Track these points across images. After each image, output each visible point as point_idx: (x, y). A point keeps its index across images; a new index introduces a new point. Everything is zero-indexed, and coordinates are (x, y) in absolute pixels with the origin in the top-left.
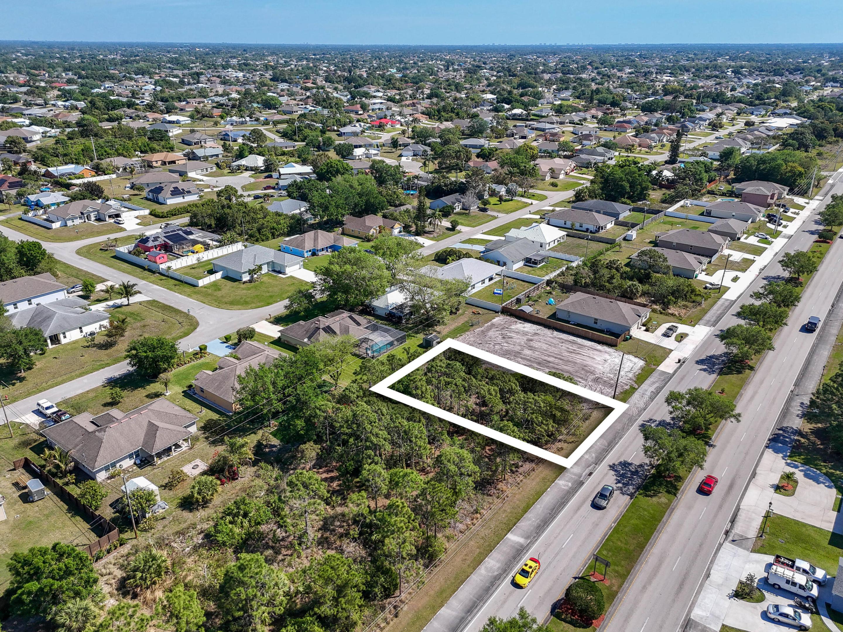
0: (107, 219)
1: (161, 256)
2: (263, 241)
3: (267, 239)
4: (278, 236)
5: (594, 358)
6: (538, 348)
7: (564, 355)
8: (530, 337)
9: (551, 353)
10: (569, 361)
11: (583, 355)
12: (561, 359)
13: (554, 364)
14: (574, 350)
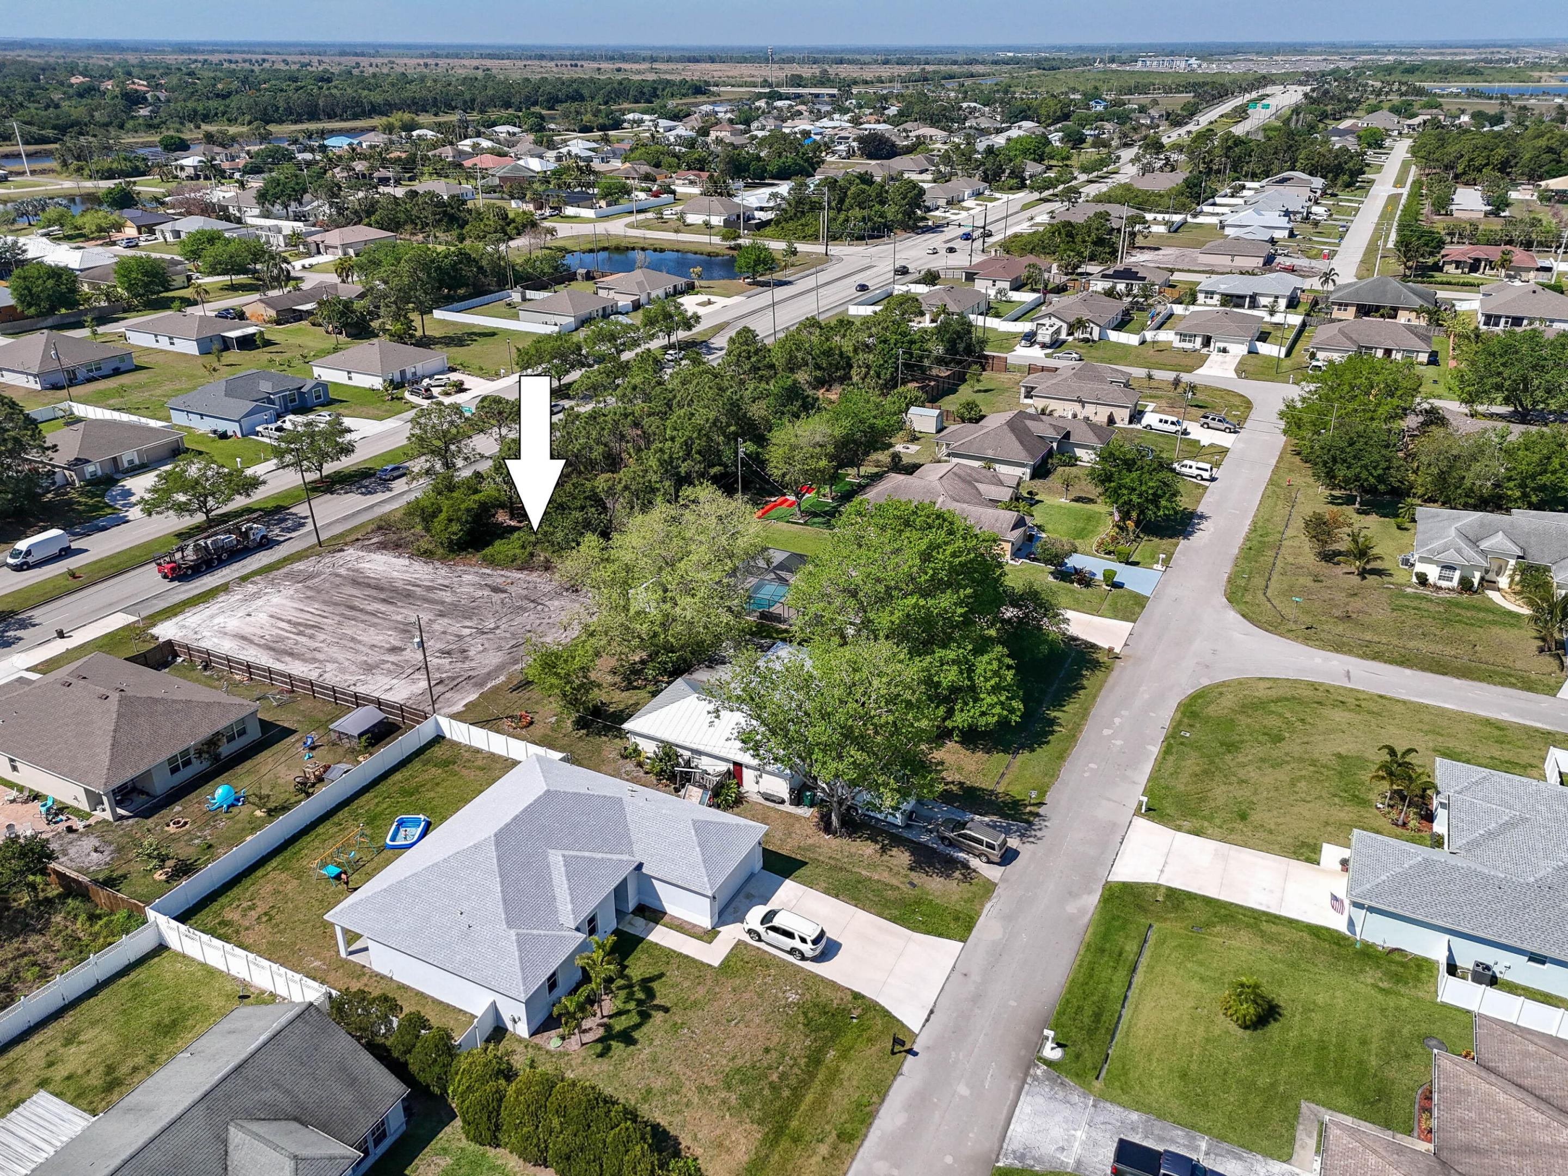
5: (272, 616)
6: (389, 629)
7: (337, 618)
8: (392, 658)
9: (362, 621)
10: (336, 604)
11: (289, 622)
12: (352, 608)
13: (375, 598)
14: (300, 633)
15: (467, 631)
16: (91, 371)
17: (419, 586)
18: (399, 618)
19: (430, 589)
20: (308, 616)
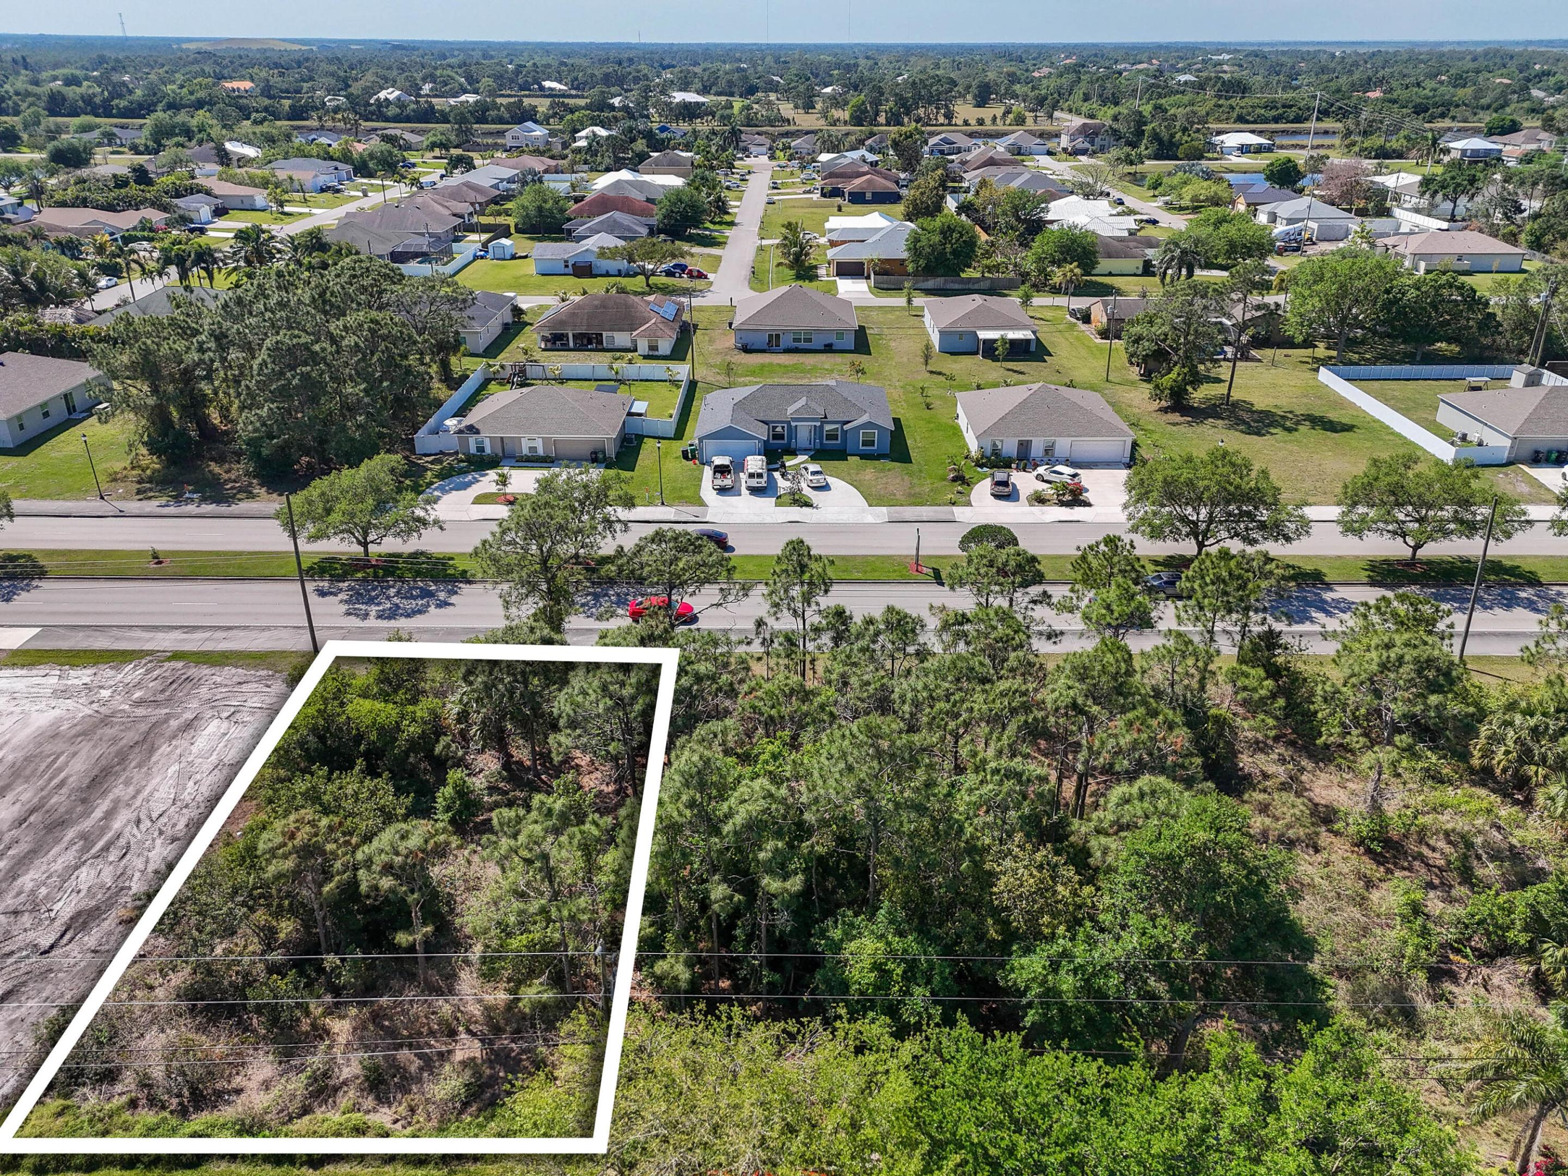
16: (799, 340)
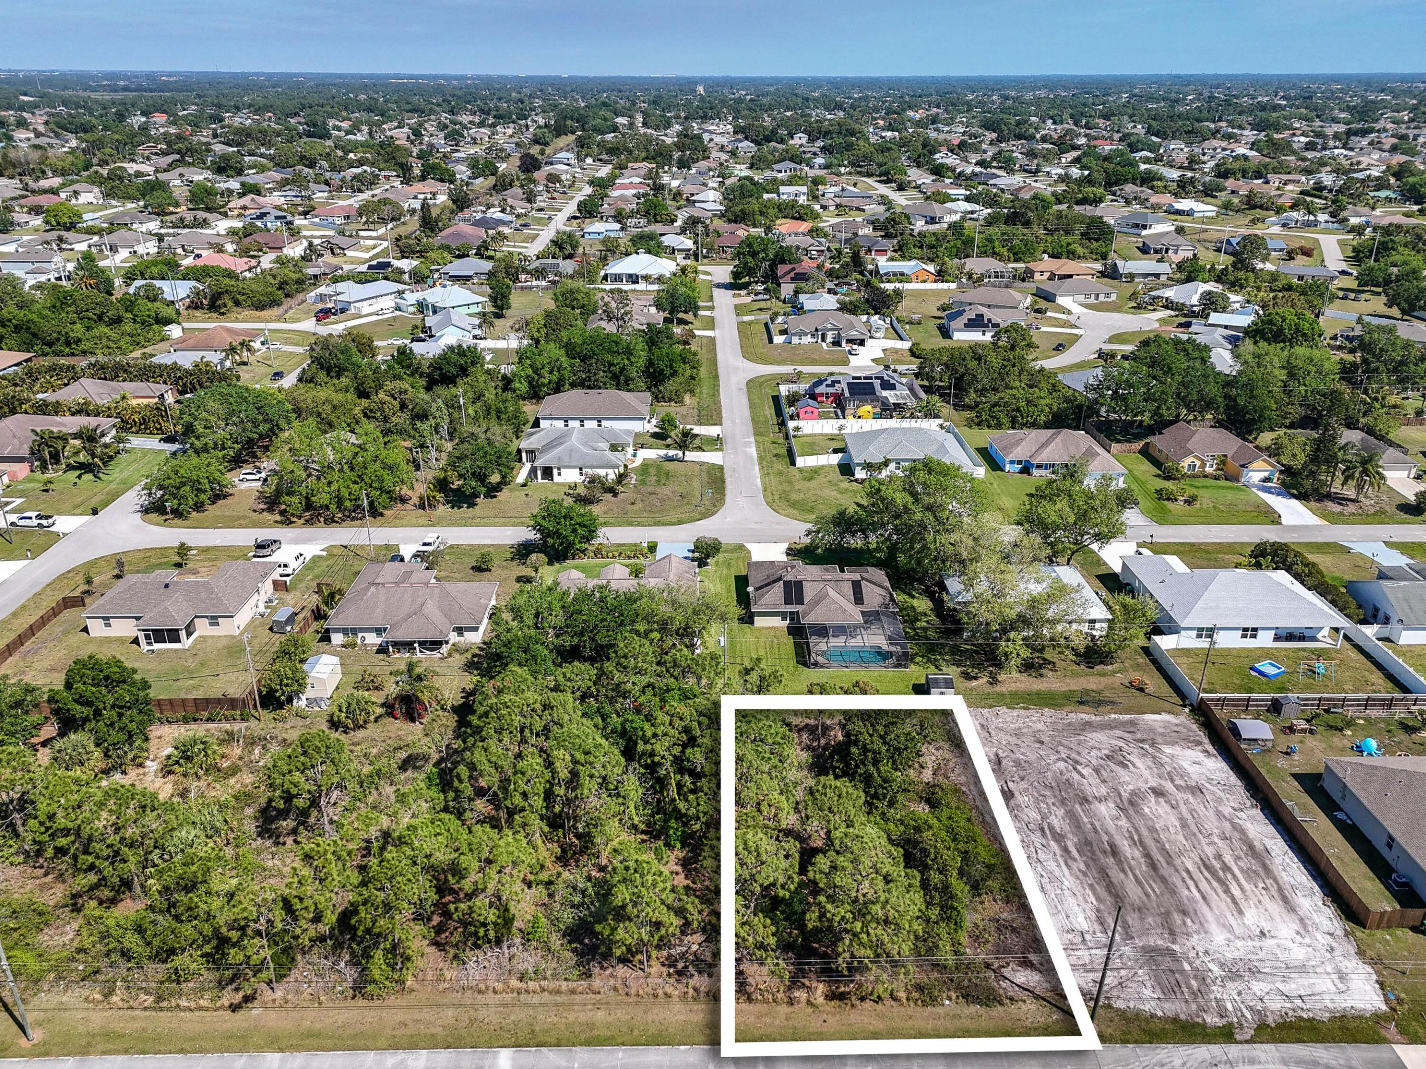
0: (844, 344)
1: (809, 409)
2: (989, 427)
3: (999, 426)
4: (1023, 425)
5: (1240, 912)
6: (1143, 815)
7: (1177, 862)
8: (1169, 786)
9: (1157, 841)
10: (1164, 880)
11: (1227, 891)
12: (1153, 865)
13: (1119, 862)
14: (1226, 868)
15: (1085, 772)
17: (1066, 850)
18: (1124, 823)
19: (1059, 838)
20: (1204, 885)
